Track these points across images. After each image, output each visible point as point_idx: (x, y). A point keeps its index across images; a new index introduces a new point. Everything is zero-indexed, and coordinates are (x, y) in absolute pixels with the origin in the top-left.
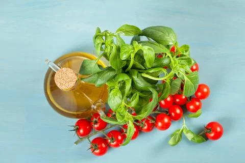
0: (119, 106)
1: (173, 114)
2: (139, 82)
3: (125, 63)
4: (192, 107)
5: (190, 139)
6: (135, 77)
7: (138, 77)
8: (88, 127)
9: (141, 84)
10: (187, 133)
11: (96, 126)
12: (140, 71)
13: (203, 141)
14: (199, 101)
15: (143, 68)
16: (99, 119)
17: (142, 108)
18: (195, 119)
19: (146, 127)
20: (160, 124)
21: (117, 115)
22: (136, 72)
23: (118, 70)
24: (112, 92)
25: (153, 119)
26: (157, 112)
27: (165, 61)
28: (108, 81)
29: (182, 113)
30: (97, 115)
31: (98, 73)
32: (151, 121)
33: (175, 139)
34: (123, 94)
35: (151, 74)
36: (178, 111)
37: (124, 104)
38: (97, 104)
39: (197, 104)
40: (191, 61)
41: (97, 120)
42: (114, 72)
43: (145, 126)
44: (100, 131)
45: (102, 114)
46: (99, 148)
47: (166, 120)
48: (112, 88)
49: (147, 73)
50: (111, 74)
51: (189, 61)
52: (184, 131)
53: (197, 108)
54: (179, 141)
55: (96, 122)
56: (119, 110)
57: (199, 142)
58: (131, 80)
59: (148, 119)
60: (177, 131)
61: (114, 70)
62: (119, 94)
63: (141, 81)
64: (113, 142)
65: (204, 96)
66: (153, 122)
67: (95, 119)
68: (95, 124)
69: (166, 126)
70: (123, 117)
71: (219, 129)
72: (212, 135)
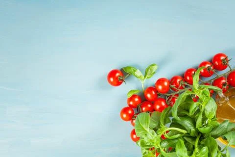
0: (207, 103)
1: (154, 93)
2: (189, 125)
3: (202, 143)
4: (137, 99)
5: (138, 70)
6: (193, 130)
7: (190, 130)
8: (231, 79)
9: (187, 123)
10: (141, 76)
11: (224, 81)
12: (188, 135)
13: (125, 68)
14: (130, 105)
15: (185, 138)
16: (221, 88)
17: (185, 101)
18: (133, 89)
19: (178, 80)
20: (166, 84)
21: (209, 95)
22: (192, 134)
23: (208, 137)
24: (213, 115)
25: (172, 88)
26: (168, 95)
27: (165, 144)
28: (218, 126)
29: (145, 94)
30: (224, 91)
31: (226, 133)
32: (173, 86)
33: (151, 70)
34: (204, 114)
35: (178, 132)
36: (149, 96)
37: (203, 105)
38: (224, 102)
39: (131, 103)
40: (141, 144)
41: (223, 87)
42: (213, 134)
43: (179, 82)
44: (220, 76)
45: (221, 95)
46: (221, 61)
47: (160, 87)
48: (214, 119)
49: (181, 133)
50: (215, 133)
51: (143, 144)
52: (143, 77)
53: (131, 99)
54: (148, 69)
55: (224, 84)
56: (207, 100)
57: (129, 67)
58: (197, 127)
59: (176, 88)
60: (149, 77)
61: (212, 136)
62: (207, 113)
63: (187, 126)
64: (209, 67)
65: (125, 110)
66: (172, 86)
67: (225, 87)
68: (225, 83)
69: (160, 81)
70: (203, 93)
71: (112, 80)
72: (117, 74)
